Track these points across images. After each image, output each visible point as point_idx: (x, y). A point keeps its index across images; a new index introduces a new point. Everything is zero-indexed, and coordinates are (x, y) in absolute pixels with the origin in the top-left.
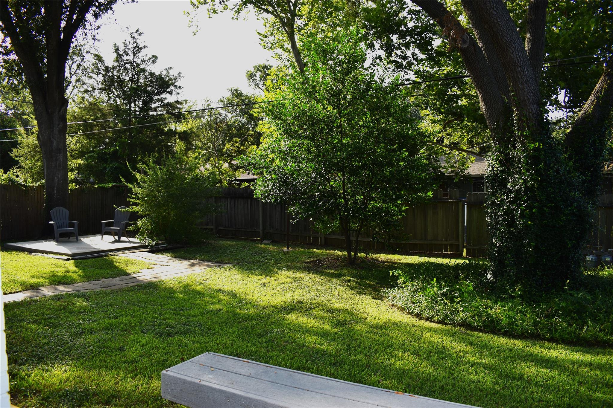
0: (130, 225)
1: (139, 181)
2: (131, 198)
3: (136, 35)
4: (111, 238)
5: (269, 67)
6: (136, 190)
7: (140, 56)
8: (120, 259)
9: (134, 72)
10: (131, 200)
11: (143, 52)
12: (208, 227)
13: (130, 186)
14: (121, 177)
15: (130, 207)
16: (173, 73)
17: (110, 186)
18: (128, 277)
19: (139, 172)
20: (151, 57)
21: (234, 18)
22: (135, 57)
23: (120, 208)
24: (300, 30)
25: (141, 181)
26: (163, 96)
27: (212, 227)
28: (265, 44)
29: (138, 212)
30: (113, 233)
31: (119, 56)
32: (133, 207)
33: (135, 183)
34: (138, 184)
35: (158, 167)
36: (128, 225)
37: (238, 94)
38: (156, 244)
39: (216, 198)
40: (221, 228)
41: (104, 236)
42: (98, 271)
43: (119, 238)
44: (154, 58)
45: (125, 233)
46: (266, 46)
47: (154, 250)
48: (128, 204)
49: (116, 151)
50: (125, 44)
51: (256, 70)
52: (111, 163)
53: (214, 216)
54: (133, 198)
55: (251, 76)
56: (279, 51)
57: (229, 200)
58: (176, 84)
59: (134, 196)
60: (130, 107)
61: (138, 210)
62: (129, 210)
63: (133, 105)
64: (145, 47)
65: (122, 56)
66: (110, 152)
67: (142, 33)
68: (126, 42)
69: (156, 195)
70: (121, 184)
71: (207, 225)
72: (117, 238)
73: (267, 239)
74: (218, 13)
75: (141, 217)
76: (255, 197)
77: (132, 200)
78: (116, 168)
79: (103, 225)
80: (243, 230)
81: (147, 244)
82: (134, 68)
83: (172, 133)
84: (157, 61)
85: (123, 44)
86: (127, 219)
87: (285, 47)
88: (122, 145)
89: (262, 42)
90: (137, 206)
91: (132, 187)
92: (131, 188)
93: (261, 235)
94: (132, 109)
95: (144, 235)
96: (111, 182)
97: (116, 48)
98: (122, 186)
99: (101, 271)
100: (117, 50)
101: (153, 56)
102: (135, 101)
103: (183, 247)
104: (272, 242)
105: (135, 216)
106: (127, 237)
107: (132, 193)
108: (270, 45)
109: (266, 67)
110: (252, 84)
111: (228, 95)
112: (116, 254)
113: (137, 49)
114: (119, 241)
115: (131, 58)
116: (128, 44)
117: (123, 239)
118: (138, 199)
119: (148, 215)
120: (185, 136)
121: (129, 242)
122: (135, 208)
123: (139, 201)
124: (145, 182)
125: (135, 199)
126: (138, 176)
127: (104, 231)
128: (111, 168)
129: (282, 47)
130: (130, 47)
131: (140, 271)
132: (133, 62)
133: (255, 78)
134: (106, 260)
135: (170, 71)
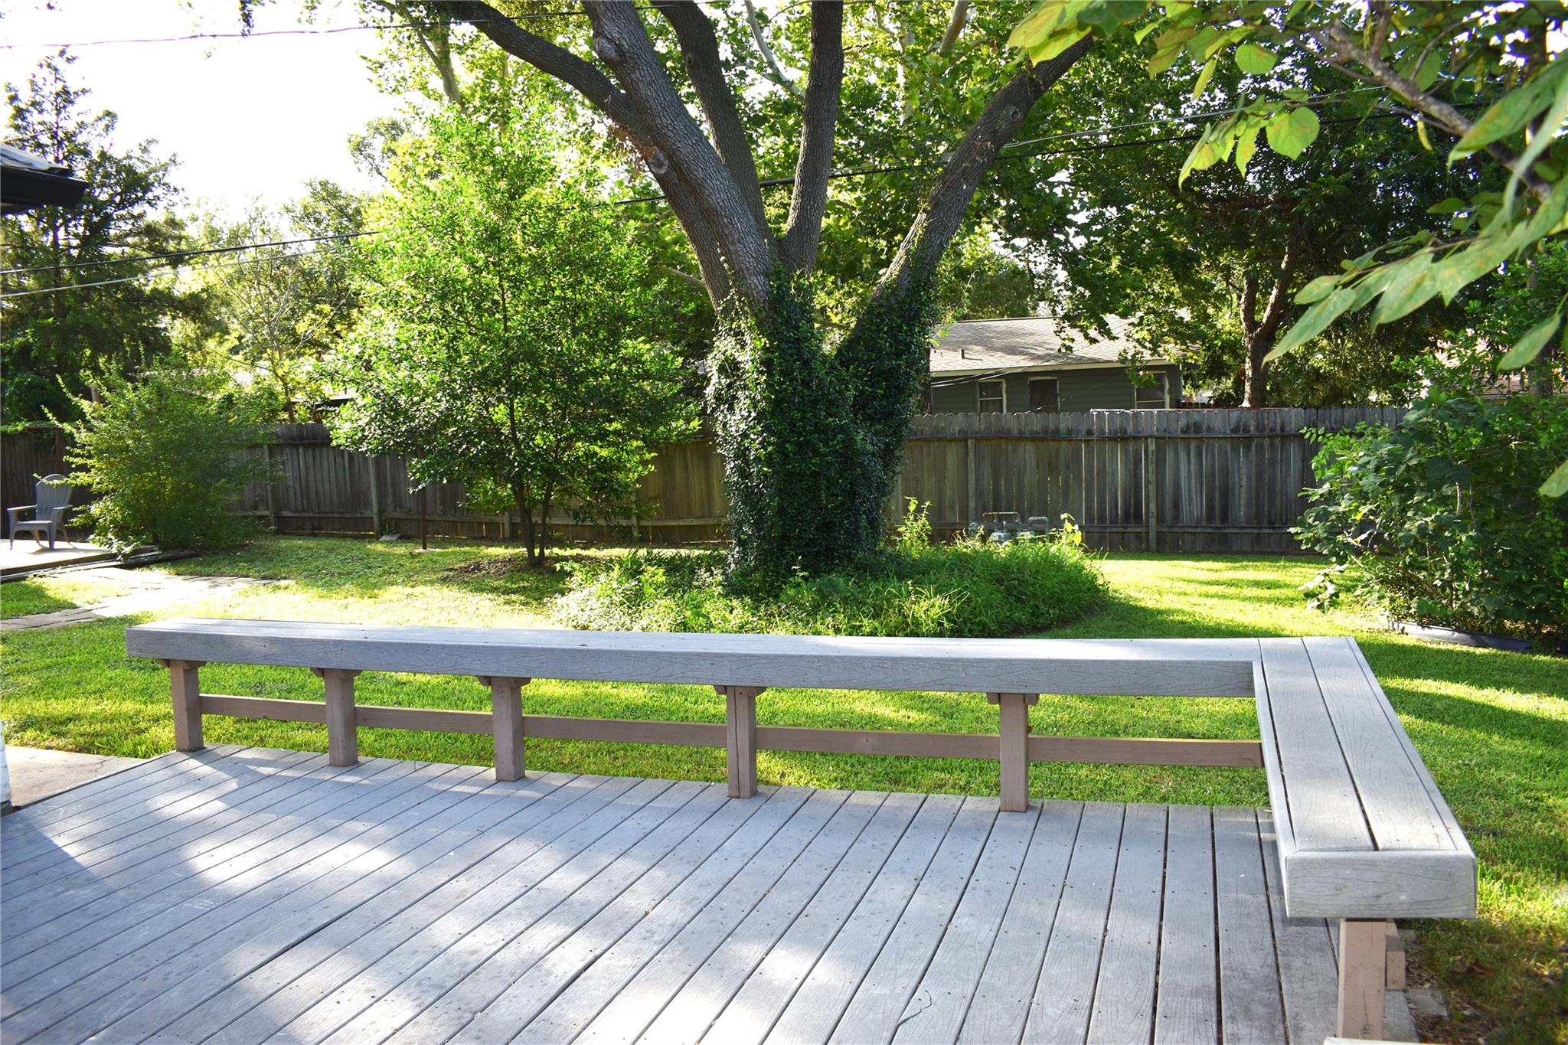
0: (75, 514)
1: (88, 417)
2: (71, 454)
3: (59, 63)
4: (32, 545)
5: (403, 125)
6: (82, 436)
7: (73, 115)
8: (57, 585)
9: (61, 152)
10: (71, 459)
11: (81, 102)
12: (258, 513)
13: (67, 427)
14: (46, 411)
15: (72, 475)
16: (158, 155)
17: (20, 428)
18: (76, 610)
19: (88, 396)
20: (101, 115)
21: (303, 20)
22: (61, 116)
23: (48, 479)
24: (461, 49)
25: (93, 418)
26: (137, 210)
27: (266, 513)
28: (382, 81)
29: (90, 485)
30: (37, 534)
31: (20, 113)
32: (79, 474)
33: (79, 422)
34: (86, 422)
35: (129, 384)
36: (68, 514)
37: (329, 193)
38: (134, 552)
39: (271, 448)
40: (285, 513)
41: (17, 542)
42: (14, 604)
43: (51, 545)
44: (108, 118)
45: (64, 531)
46: (384, 87)
47: (131, 563)
48: (66, 470)
49: (25, 348)
50: (34, 87)
51: (372, 131)
52: (16, 375)
53: (269, 488)
54: (78, 455)
55: (360, 148)
56: (418, 97)
57: (301, 451)
58: (166, 180)
59: (79, 451)
60: (56, 237)
61: (90, 480)
62: (70, 481)
63: (61, 233)
64: (84, 91)
65: (27, 115)
66: (11, 349)
67: (74, 59)
68: (36, 79)
69: (128, 446)
70: (44, 425)
71: (256, 508)
72: (46, 544)
73: (390, 533)
74: (263, 5)
75: (99, 496)
76: (334, 443)
77: (76, 460)
78: (31, 386)
79: (13, 518)
80: (336, 515)
81: (114, 551)
82: (60, 143)
83: (164, 301)
84: (116, 125)
85: (29, 86)
86: (68, 499)
87: (430, 87)
88: (40, 331)
89: (373, 76)
90: (88, 471)
91: (74, 431)
92: (71, 435)
93: (376, 524)
94: (61, 242)
95: (106, 535)
96: (20, 421)
97: (13, 93)
98: (46, 429)
99: (21, 603)
100: (14, 99)
101: (108, 114)
102: (66, 224)
103: (197, 556)
104: (400, 538)
105: (84, 495)
106: (69, 541)
107: (74, 445)
108: (393, 84)
109: (394, 126)
110: (365, 165)
111: (302, 196)
112: (47, 573)
113: (65, 97)
114: (51, 549)
115: (50, 118)
116: (40, 84)
117: (58, 545)
118: (90, 457)
119: (114, 490)
120: (194, 307)
121: (75, 550)
122: (83, 478)
123: (89, 462)
124: (102, 418)
125: (82, 456)
126: (86, 405)
127: (14, 530)
128: (18, 386)
129: (423, 87)
130: (46, 92)
131: (101, 600)
132: (58, 128)
133: (369, 151)
134: (27, 587)
135: (151, 148)
